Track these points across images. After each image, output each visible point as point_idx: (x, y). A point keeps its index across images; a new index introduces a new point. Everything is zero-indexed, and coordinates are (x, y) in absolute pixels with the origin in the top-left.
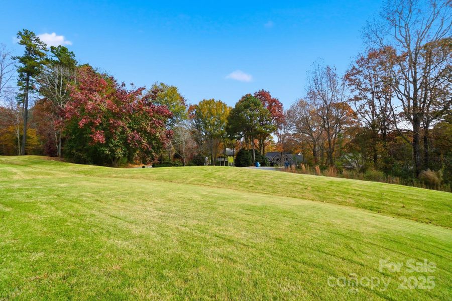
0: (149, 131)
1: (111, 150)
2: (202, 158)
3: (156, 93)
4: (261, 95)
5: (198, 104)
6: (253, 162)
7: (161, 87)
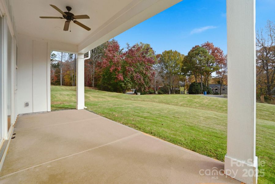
0: (144, 73)
1: (125, 84)
2: (167, 88)
3: (148, 50)
4: (206, 45)
5: (161, 54)
6: (201, 91)
7: (140, 45)
